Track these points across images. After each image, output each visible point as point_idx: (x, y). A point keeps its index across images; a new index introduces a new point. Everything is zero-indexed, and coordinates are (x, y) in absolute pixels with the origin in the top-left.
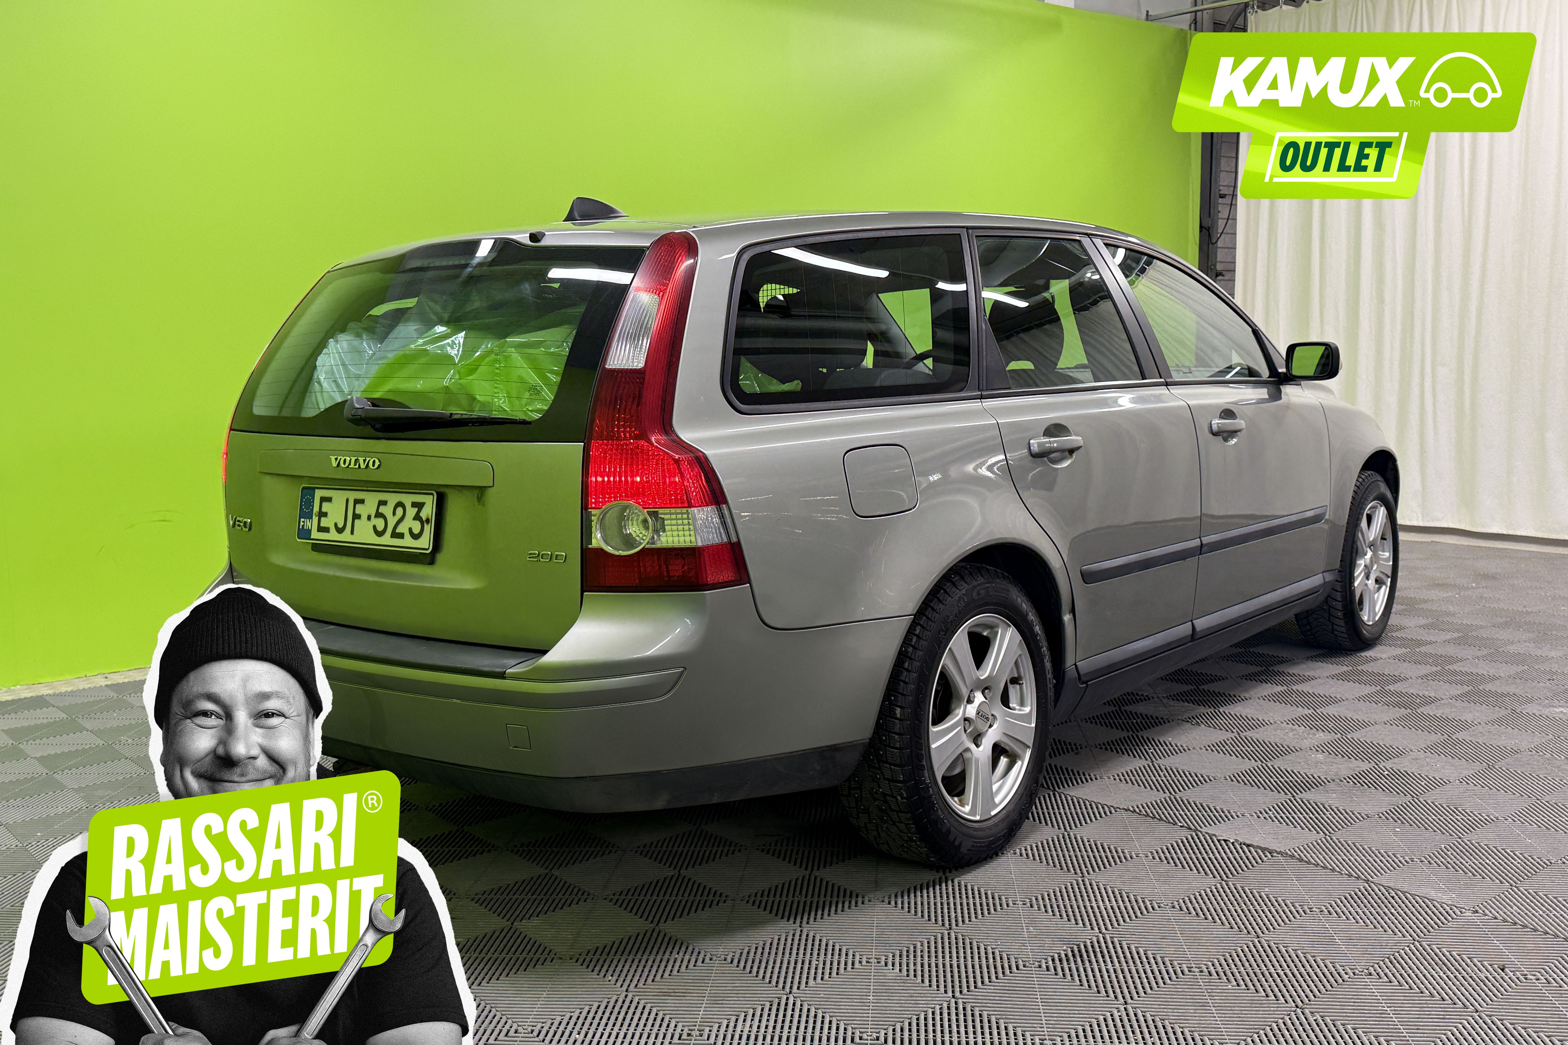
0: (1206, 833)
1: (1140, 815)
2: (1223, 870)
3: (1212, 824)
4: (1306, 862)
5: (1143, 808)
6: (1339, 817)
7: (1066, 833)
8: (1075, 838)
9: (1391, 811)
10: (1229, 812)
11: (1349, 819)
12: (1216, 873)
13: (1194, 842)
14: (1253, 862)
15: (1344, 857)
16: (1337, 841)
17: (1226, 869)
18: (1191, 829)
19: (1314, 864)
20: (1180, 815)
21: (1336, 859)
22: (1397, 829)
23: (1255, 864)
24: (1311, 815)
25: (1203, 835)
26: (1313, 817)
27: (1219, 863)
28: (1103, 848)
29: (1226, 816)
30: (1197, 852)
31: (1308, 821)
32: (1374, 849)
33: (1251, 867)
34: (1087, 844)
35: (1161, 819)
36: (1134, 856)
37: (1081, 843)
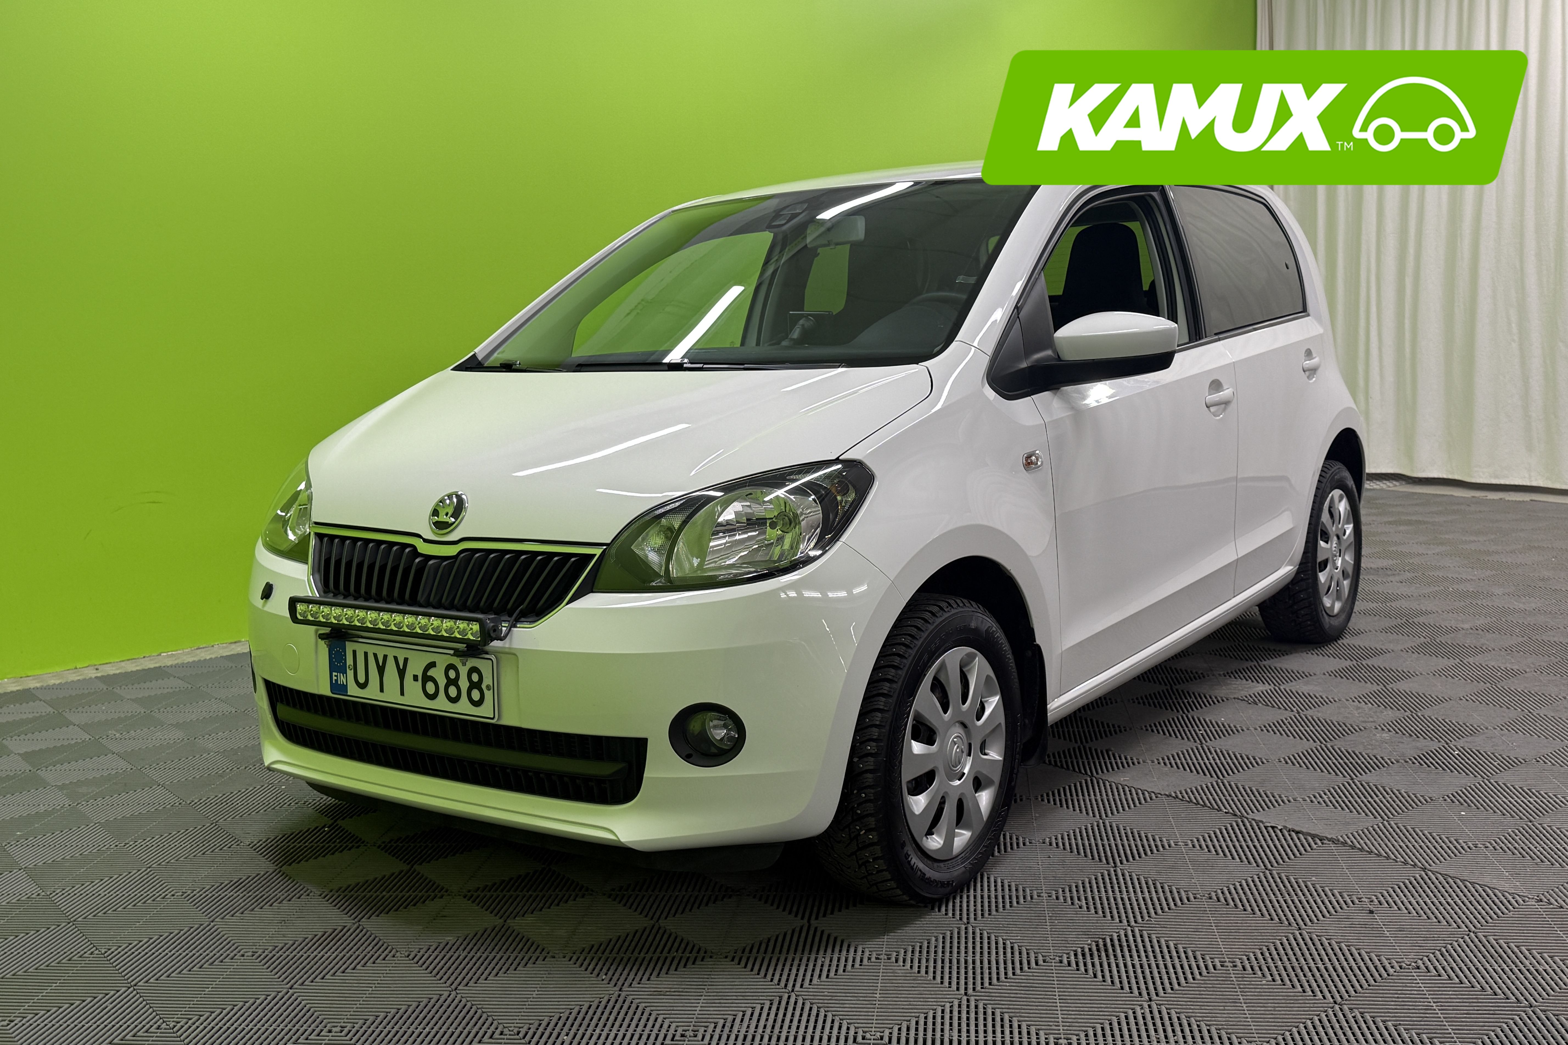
0: (1253, 819)
1: (1182, 800)
2: (1268, 859)
3: (1261, 809)
4: (1359, 849)
5: (1187, 793)
6: (1400, 801)
7: (1101, 821)
8: (1111, 826)
9: (1458, 794)
10: (1280, 797)
11: (1410, 802)
12: (1259, 861)
13: (1239, 829)
14: (1302, 849)
15: (1402, 844)
16: (1395, 827)
17: (1272, 857)
18: (1235, 815)
19: (1367, 851)
20: (1227, 800)
21: (1393, 845)
22: (1463, 813)
23: (1304, 852)
24: (1370, 799)
25: (1250, 822)
26: (1372, 801)
27: (1264, 851)
28: (1140, 837)
29: (1277, 801)
30: (1241, 839)
31: (1365, 806)
32: (1435, 834)
33: (1298, 855)
34: (1123, 832)
35: (1205, 805)
36: (1173, 844)
37: (1116, 831)
